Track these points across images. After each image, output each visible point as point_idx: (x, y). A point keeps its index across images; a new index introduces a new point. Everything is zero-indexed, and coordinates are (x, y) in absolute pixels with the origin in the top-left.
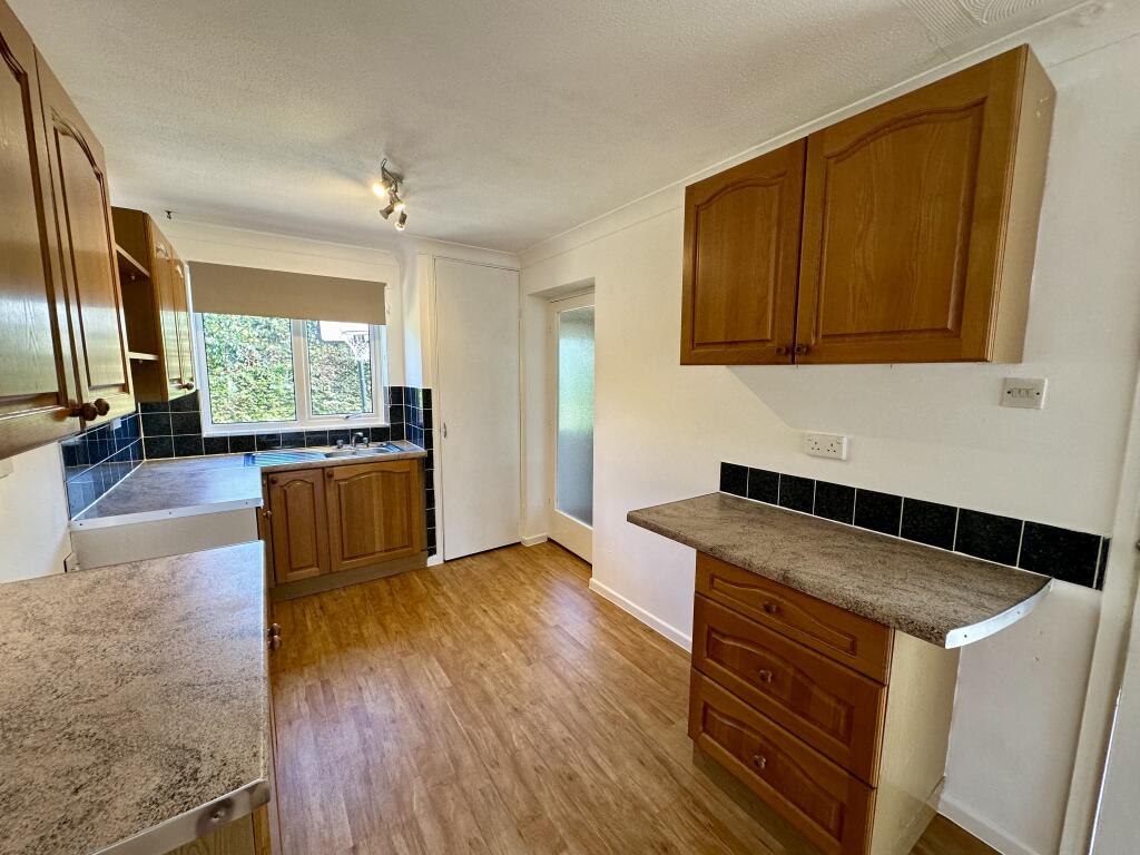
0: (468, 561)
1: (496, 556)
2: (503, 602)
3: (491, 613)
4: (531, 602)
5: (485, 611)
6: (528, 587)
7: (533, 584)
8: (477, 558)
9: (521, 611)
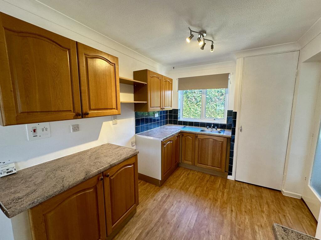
0: (245, 185)
1: (260, 190)
2: (244, 213)
3: (234, 214)
4: (259, 224)
5: (232, 211)
6: (264, 215)
7: (269, 216)
8: (251, 186)
9: (249, 224)
